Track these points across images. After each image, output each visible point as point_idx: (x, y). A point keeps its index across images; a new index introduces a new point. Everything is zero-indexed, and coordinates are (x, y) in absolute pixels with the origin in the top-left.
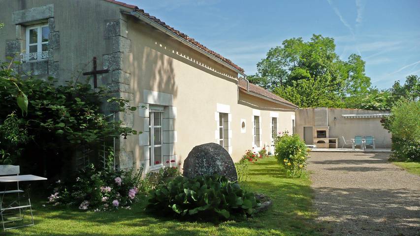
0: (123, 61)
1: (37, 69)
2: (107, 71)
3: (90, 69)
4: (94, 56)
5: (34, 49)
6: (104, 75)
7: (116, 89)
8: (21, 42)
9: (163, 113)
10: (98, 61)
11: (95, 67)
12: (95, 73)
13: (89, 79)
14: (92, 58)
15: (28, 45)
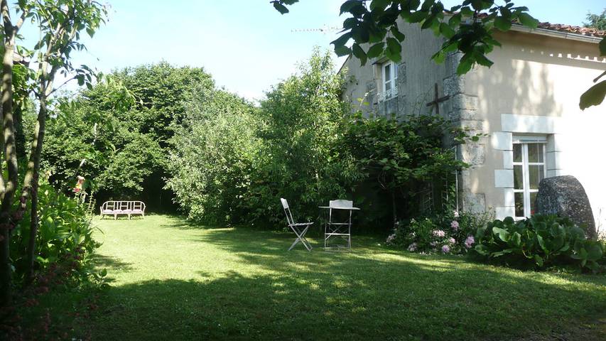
0: (464, 82)
1: (390, 107)
2: (447, 98)
3: (432, 99)
4: (436, 82)
5: (388, 87)
6: (445, 103)
7: (457, 117)
8: (378, 81)
9: (546, 144)
10: (439, 87)
11: (437, 95)
12: (436, 102)
13: (432, 110)
14: (433, 85)
15: (384, 82)
